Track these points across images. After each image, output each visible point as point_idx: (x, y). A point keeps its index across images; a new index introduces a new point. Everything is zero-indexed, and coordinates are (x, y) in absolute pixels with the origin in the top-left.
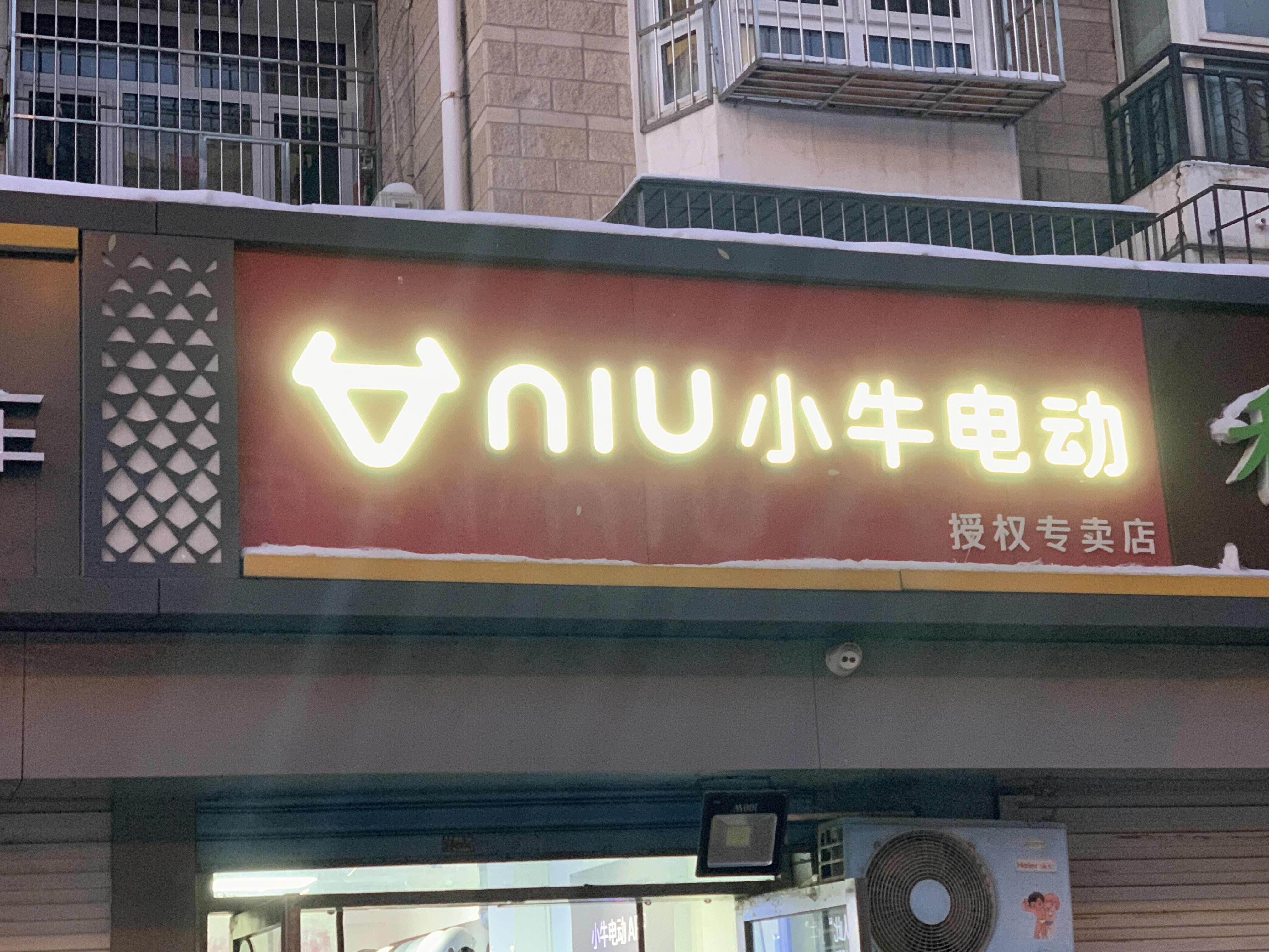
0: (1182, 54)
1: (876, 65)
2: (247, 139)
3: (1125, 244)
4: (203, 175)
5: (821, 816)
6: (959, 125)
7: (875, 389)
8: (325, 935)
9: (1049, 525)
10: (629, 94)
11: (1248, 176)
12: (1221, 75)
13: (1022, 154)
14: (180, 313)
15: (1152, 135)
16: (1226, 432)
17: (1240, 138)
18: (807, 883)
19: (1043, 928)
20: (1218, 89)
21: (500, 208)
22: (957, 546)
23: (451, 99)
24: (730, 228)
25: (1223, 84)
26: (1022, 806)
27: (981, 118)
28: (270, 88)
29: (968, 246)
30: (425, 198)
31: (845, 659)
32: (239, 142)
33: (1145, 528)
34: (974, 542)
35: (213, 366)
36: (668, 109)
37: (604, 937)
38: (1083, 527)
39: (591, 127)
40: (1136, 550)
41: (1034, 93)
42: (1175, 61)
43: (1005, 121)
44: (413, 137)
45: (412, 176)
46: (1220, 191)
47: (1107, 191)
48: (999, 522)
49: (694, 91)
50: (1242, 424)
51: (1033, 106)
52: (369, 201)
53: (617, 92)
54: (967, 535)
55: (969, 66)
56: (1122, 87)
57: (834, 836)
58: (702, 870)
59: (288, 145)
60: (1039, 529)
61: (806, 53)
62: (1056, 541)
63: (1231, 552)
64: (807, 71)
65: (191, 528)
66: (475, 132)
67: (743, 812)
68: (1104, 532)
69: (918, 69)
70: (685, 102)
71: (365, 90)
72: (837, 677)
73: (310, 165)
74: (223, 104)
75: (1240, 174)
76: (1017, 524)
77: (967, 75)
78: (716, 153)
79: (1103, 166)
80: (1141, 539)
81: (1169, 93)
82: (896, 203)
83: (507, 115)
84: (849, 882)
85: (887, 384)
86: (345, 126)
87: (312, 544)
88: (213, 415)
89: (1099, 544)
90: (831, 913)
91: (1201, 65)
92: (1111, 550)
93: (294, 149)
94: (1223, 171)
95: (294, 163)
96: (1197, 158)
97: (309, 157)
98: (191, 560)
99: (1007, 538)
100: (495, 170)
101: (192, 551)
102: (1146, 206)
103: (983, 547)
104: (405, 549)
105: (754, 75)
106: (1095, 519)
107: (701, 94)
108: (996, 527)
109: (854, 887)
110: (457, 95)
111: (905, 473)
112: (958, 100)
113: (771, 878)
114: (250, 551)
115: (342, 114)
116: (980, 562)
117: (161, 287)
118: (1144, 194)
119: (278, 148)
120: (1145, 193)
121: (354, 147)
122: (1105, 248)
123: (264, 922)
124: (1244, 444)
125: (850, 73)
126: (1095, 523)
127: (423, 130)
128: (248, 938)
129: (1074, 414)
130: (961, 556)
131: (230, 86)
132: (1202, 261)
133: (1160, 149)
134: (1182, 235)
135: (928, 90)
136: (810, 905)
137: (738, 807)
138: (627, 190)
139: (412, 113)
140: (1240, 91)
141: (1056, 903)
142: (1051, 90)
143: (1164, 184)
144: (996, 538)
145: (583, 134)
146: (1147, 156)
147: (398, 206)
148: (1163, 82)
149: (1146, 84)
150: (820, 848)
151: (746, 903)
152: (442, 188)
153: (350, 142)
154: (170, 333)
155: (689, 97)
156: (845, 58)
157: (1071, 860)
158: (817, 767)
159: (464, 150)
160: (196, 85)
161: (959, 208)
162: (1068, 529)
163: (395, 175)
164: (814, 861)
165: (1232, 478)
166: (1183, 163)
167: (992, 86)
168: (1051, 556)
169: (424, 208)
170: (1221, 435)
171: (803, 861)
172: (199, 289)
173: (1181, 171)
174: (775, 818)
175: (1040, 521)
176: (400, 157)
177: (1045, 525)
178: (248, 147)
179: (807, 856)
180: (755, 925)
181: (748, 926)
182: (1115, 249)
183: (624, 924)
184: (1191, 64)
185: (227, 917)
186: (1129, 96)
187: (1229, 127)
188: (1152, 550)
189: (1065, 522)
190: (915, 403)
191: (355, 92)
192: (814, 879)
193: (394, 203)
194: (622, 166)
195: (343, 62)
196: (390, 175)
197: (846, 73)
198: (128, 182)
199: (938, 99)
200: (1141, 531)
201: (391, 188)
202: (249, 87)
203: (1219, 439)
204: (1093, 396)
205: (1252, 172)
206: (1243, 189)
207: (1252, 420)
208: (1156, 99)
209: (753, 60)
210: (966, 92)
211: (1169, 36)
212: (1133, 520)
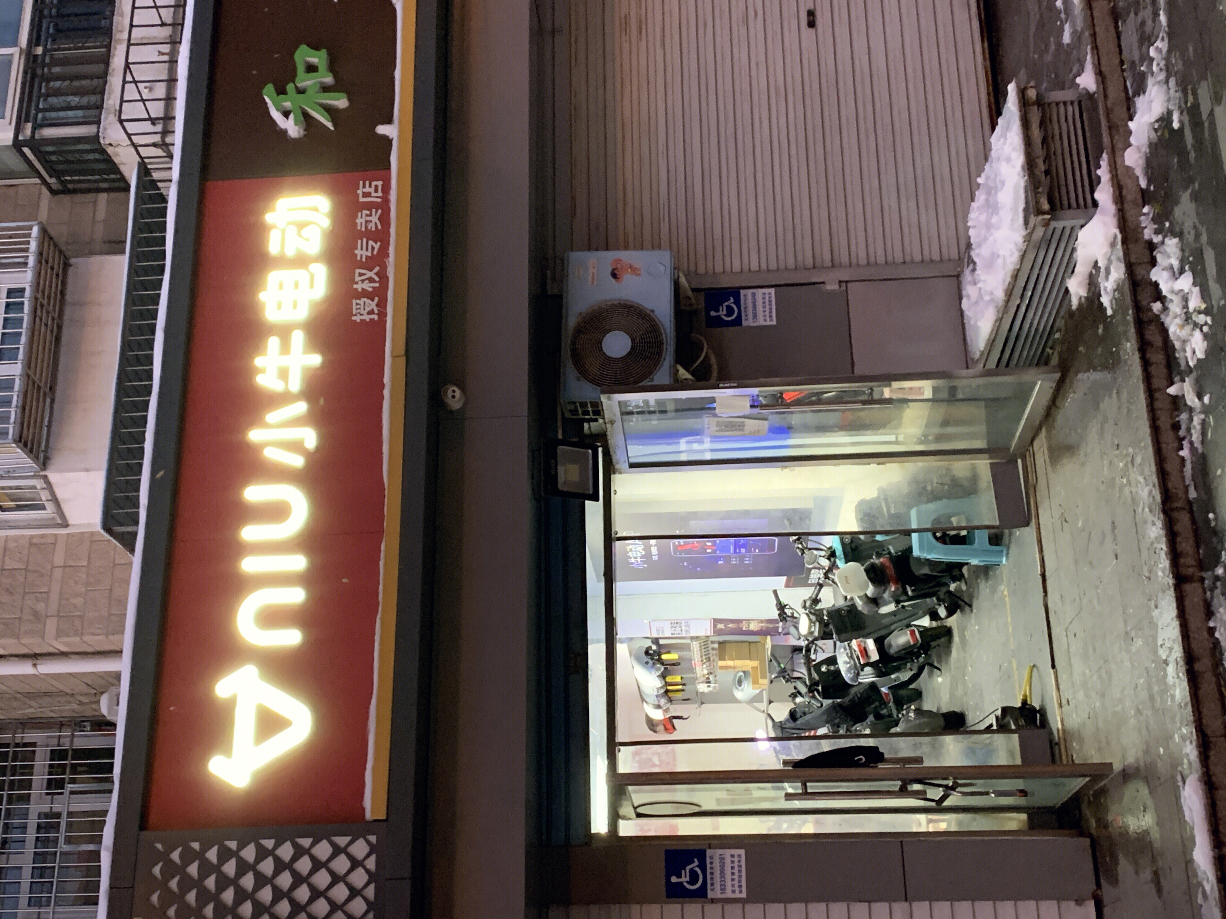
0: (20, 138)
1: (21, 356)
2: (65, 815)
3: (160, 184)
4: (91, 847)
5: (559, 416)
6: (68, 297)
7: (262, 371)
8: (635, 754)
9: (362, 252)
10: (37, 536)
11: (113, 96)
12: (38, 110)
13: (92, 253)
14: (193, 869)
15: (80, 161)
16: (297, 128)
17: (85, 100)
18: (604, 427)
19: (635, 270)
20: (48, 114)
21: (121, 631)
22: (376, 317)
23: (38, 667)
24: (141, 465)
25: (45, 110)
26: (554, 280)
27: (64, 283)
28: (26, 799)
29: (159, 295)
30: (113, 685)
31: (453, 397)
32: (67, 821)
33: (364, 187)
34: (372, 305)
35: (233, 845)
36: (50, 508)
37: (639, 560)
38: (363, 229)
39: (62, 564)
40: (380, 194)
41: (46, 244)
42: (26, 143)
43: (67, 265)
44: (67, 694)
45: (95, 694)
46: (123, 117)
47: (121, 195)
48: (359, 287)
49: (36, 488)
50: (292, 116)
51: (56, 245)
52: (112, 725)
53: (36, 544)
54: (368, 309)
55: (22, 290)
56: (44, 182)
57: (572, 407)
58: (595, 497)
59: (70, 785)
60: (364, 260)
61: (10, 406)
62: (373, 248)
63: (382, 129)
64: (24, 408)
65: (350, 857)
66: (64, 649)
67: (556, 469)
68: (367, 215)
69: (25, 325)
70: (45, 495)
71: (29, 728)
72: (465, 404)
73: (86, 769)
74: (38, 833)
75: (111, 102)
76: (361, 275)
77: (31, 291)
78: (84, 474)
79: (103, 197)
80: (372, 190)
81: (49, 149)
82: (126, 346)
83: (51, 626)
84: (604, 398)
85: (258, 361)
86: (56, 743)
87: (365, 768)
88: (269, 844)
89: (375, 219)
90: (624, 410)
91: (29, 126)
92: (380, 211)
93: (73, 781)
94: (108, 114)
95: (82, 781)
96: (98, 132)
97: (79, 769)
98: (373, 858)
99: (370, 282)
100: (93, 634)
101: (368, 856)
102: (133, 169)
103: (376, 299)
104: (370, 703)
105: (25, 445)
106: (357, 221)
107: (39, 483)
108: (363, 289)
109: (607, 395)
110: (35, 662)
111: (322, 353)
112: (49, 298)
113: (600, 449)
114: (368, 816)
115: (47, 746)
116: (386, 300)
117: (173, 884)
118: (124, 169)
119: (72, 793)
120: (122, 168)
121: (73, 736)
122: (164, 199)
123: (624, 797)
124: (306, 116)
125: (27, 376)
126: (360, 221)
127: (62, 687)
128: (635, 808)
129: (283, 232)
130: (382, 314)
131: (24, 828)
132: (173, 132)
133: (91, 157)
134: (155, 145)
135: (41, 319)
136: (618, 424)
137: (553, 472)
138: (111, 538)
139: (46, 694)
140: (50, 99)
141: (618, 261)
142: (44, 232)
143: (117, 155)
144: (370, 290)
145: (67, 570)
146: (96, 166)
147: (118, 704)
148: (40, 152)
149: (42, 164)
150: (581, 416)
151: (617, 467)
152: (105, 672)
153: (68, 739)
154: (208, 876)
155: (41, 492)
156: (14, 379)
157: (589, 249)
158: (526, 419)
159: (77, 657)
160: (23, 853)
161: (131, 300)
162: (365, 240)
163: (94, 706)
164: (589, 421)
165: (330, 125)
166: (102, 141)
167: (39, 274)
168: (384, 252)
169: (119, 685)
170: (299, 132)
171: (590, 427)
172: (175, 856)
173: (107, 142)
174: (560, 447)
175: (359, 258)
176: (81, 703)
177: (361, 256)
178: (70, 814)
179: (586, 425)
180: (631, 461)
181: (633, 466)
182: (163, 191)
183: (630, 547)
184: (28, 132)
185: (621, 822)
186: (51, 177)
187: (77, 108)
188: (380, 183)
189: (359, 241)
190: (273, 343)
191: (30, 736)
192: (601, 421)
193: (115, 708)
194: (92, 542)
195: (7, 745)
196: (95, 710)
197: (26, 378)
198: (95, 902)
199: (48, 312)
200: (366, 190)
201: (104, 710)
202: (25, 815)
203: (302, 132)
204: (269, 218)
205: (110, 94)
206: (122, 101)
207: (289, 109)
208: (53, 158)
209: (14, 445)
210: (43, 292)
211: (7, 147)
212: (358, 195)
